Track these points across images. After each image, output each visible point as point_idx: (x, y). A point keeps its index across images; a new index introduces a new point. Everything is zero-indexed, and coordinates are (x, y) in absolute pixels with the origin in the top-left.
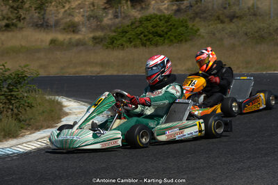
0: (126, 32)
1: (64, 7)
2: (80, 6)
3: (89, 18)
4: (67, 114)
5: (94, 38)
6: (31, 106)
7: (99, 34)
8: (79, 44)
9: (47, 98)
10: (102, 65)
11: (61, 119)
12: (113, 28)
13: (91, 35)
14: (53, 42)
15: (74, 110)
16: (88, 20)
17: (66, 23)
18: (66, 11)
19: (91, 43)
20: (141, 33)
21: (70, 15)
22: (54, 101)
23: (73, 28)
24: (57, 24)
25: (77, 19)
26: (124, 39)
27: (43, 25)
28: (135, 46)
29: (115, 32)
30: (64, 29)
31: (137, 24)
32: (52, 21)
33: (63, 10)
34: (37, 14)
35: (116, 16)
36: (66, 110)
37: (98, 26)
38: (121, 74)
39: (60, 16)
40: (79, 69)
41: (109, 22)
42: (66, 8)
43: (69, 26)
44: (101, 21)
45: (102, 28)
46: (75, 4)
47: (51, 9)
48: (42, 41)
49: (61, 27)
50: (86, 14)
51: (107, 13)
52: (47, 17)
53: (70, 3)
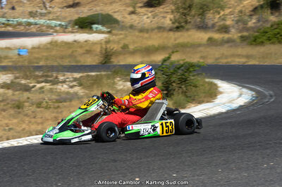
0: (267, 32)
1: (219, 13)
2: (231, 13)
3: (238, 22)
4: (221, 93)
5: (242, 37)
6: (196, 86)
7: (245, 34)
8: (229, 41)
9: (207, 80)
10: (247, 57)
11: (216, 96)
12: (255, 30)
13: (240, 35)
14: (210, 39)
15: (226, 90)
16: (237, 23)
17: (220, 26)
18: (220, 17)
19: (238, 40)
20: (278, 33)
21: (224, 20)
22: (212, 83)
23: (225, 29)
24: (213, 26)
25: (228, 22)
26: (265, 38)
27: (203, 27)
28: (273, 43)
29: (258, 32)
30: (218, 30)
31: (275, 27)
32: (210, 23)
33: (218, 16)
34: (199, 19)
35: (259, 21)
36: (220, 89)
37: (243, 28)
38: (261, 64)
39: (216, 20)
40: (229, 60)
41: (253, 25)
42: (221, 14)
43: (222, 28)
44: (246, 24)
45: (248, 30)
46: (227, 11)
47: (209, 15)
48: (202, 39)
49: (216, 28)
50: (236, 19)
51: (251, 18)
52: (206, 21)
53: (224, 10)
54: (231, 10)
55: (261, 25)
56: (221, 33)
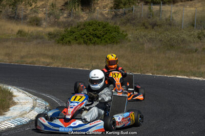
1: (31, 5)
2: (43, 6)
3: (50, 14)
4: (15, 104)
8: (38, 37)
10: (53, 57)
14: (20, 32)
15: (21, 101)
16: (49, 17)
17: (32, 18)
20: (84, 34)
21: (35, 12)
23: (37, 22)
24: (25, 17)
25: (40, 15)
26: (72, 37)
27: (14, 18)
28: (80, 44)
30: (30, 22)
32: (22, 14)
33: (30, 8)
34: (11, 9)
35: (69, 16)
36: (15, 99)
37: (55, 22)
39: (28, 12)
41: (64, 20)
42: (33, 7)
43: (34, 20)
44: (58, 19)
45: (59, 24)
46: (39, 4)
47: (21, 6)
48: (12, 30)
49: (28, 20)
50: (47, 12)
51: (63, 13)
52: (18, 12)
53: (36, 3)
54: (43, 3)
55: (72, 21)
56: (32, 25)
